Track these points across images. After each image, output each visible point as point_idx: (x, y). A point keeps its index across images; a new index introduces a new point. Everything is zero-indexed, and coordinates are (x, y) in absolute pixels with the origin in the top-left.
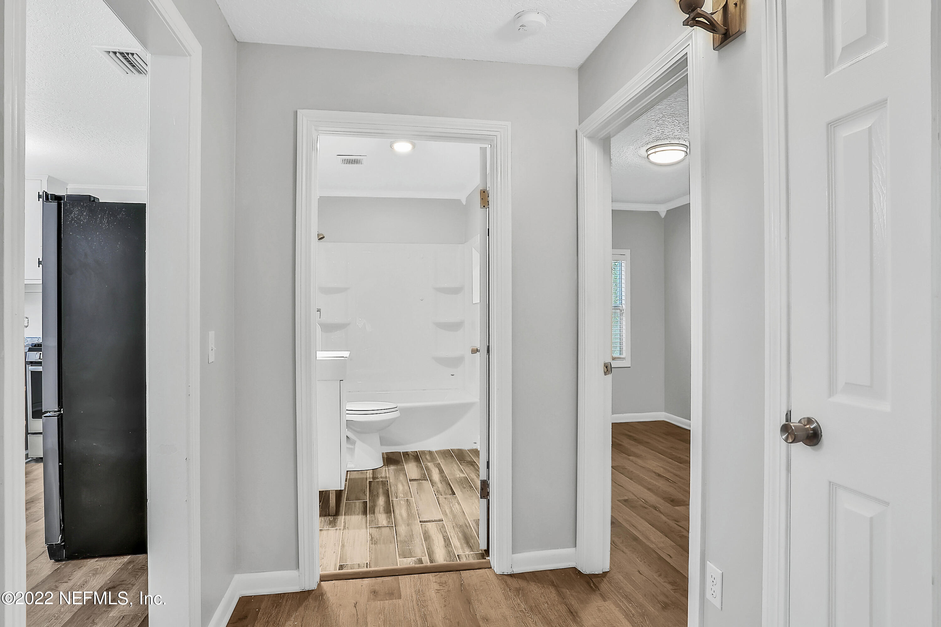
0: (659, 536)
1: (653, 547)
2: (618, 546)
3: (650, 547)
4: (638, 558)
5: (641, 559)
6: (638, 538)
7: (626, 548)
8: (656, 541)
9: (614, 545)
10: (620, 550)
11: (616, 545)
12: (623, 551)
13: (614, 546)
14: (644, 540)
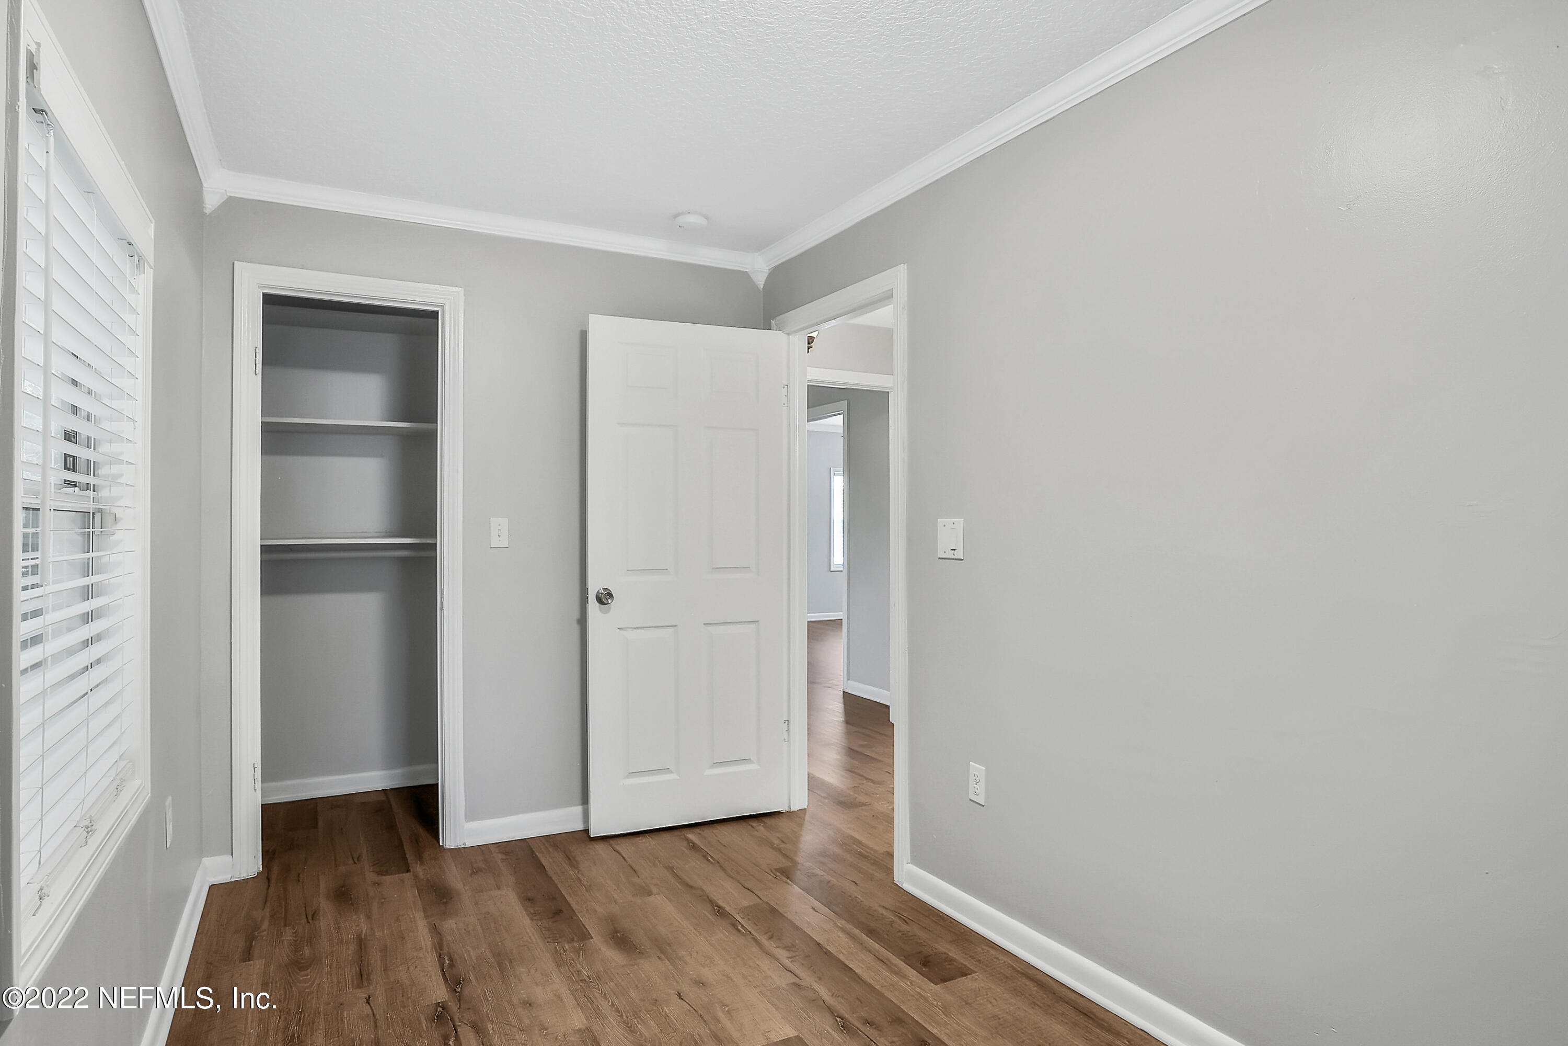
0: (833, 944)
1: (840, 922)
2: (897, 916)
3: (845, 920)
4: (862, 901)
5: (856, 900)
6: (867, 936)
7: (882, 914)
8: (836, 932)
9: (902, 917)
10: (890, 910)
11: (900, 917)
12: (886, 908)
13: (902, 915)
14: (857, 932)
